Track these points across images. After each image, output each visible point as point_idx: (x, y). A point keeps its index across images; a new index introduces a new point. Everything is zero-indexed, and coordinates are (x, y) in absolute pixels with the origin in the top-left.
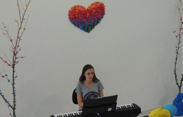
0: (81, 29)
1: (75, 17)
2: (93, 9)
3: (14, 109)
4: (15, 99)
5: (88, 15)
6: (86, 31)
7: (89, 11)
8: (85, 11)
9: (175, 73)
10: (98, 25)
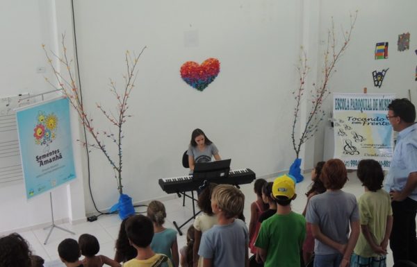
0: (194, 87)
1: (188, 74)
2: (207, 66)
3: (120, 171)
4: (121, 161)
5: (201, 72)
6: (198, 90)
7: (203, 68)
8: (199, 68)
9: (293, 137)
10: (212, 83)
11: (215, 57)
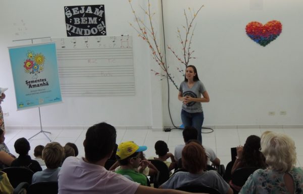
0: (257, 42)
1: (252, 31)
2: (270, 26)
5: (264, 31)
6: (261, 45)
7: (266, 28)
8: (262, 27)
10: (274, 41)
11: (278, 20)
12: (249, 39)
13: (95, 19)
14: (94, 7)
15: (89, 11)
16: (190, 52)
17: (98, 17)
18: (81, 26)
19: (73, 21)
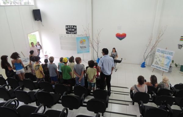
1: (117, 36)
2: (123, 35)
6: (120, 40)
8: (120, 35)
9: (144, 56)
10: (124, 39)
11: (126, 33)
12: (117, 38)
13: (74, 29)
14: (74, 26)
15: (72, 27)
16: (99, 40)
17: (75, 29)
18: (70, 31)
19: (68, 30)
